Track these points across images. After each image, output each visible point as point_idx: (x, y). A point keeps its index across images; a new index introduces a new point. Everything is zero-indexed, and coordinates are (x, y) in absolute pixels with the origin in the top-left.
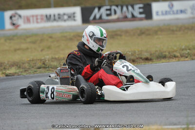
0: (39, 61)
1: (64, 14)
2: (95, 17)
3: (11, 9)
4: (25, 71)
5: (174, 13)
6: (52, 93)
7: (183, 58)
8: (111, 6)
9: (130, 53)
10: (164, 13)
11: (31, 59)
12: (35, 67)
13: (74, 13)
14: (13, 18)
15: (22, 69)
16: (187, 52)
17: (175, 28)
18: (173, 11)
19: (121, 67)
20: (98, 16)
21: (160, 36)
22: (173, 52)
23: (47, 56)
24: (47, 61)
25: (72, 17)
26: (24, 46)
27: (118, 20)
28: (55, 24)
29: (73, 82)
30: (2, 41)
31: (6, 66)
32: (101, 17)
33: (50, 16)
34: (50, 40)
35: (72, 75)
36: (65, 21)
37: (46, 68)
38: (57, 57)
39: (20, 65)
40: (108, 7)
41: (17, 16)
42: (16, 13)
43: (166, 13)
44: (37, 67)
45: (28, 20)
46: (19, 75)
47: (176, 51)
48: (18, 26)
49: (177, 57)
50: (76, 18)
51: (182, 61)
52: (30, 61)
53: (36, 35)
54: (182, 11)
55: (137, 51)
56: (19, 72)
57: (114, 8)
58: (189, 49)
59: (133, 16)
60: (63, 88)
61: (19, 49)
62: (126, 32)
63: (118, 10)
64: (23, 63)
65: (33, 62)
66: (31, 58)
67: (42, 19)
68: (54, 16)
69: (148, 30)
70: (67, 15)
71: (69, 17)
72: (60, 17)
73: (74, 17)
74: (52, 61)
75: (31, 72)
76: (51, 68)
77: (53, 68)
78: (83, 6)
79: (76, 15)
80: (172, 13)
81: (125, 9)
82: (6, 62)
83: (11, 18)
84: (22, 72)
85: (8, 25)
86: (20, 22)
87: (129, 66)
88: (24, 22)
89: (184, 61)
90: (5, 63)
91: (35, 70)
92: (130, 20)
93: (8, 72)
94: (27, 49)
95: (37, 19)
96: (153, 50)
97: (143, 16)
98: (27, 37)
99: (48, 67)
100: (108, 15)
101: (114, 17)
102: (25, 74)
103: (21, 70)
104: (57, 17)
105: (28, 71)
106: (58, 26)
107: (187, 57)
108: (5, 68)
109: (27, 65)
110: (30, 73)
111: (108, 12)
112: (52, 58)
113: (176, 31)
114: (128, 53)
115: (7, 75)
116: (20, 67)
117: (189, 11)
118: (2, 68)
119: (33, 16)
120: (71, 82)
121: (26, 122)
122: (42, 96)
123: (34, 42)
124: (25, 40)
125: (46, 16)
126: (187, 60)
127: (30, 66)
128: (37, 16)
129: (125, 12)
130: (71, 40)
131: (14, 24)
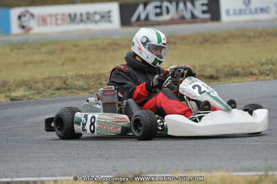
0: (58, 79)
1: (95, 13)
2: (139, 19)
3: (19, 5)
4: (38, 93)
5: (251, 13)
6: (92, 124)
7: (263, 76)
8: (162, 2)
10: (237, 12)
11: (47, 77)
12: (52, 88)
13: (109, 12)
14: (23, 19)
15: (34, 90)
16: (268, 68)
17: (252, 34)
18: (250, 10)
19: (190, 87)
20: (143, 17)
21: (231, 45)
22: (249, 67)
23: (69, 72)
24: (70, 80)
25: (106, 17)
26: (37, 58)
27: (171, 22)
28: (82, 27)
29: (121, 109)
30: (7, 50)
31: (11, 86)
32: (147, 18)
33: (75, 15)
34: (75, 49)
35: (120, 99)
36: (96, 22)
37: (68, 89)
38: (83, 73)
39: (31, 85)
40: (158, 4)
41: (28, 16)
42: (27, 12)
43: (241, 12)
44: (55, 87)
45: (43, 21)
46: (29, 99)
47: (253, 66)
48: (30, 29)
49: (255, 74)
50: (112, 19)
51: (262, 80)
52: (45, 79)
53: (55, 42)
54: (262, 10)
55: (197, 66)
56: (30, 94)
57: (165, 4)
58: (272, 64)
59: (193, 16)
60: (108, 117)
61: (30, 63)
62: (183, 38)
63: (172, 7)
64: (36, 83)
65: (50, 81)
66: (47, 74)
67: (63, 20)
68: (81, 15)
69: (213, 36)
70: (99, 14)
71: (103, 17)
72: (89, 18)
73: (109, 17)
74: (77, 80)
75: (47, 94)
76: (75, 89)
77: (77, 89)
78: (122, 1)
79: (112, 14)
80: (248, 12)
81: (181, 5)
82: (12, 81)
83: (20, 17)
84: (33, 95)
85: (15, 29)
86: (33, 24)
87: (202, 86)
88: (39, 24)
89: (265, 80)
90: (9, 82)
91: (53, 92)
92: (189, 22)
93: (14, 94)
94: (42, 62)
95: (57, 20)
96: (221, 64)
97: (207, 16)
98: (42, 45)
99: (71, 88)
100: (157, 15)
101: (165, 17)
102: (38, 98)
103: (32, 92)
104: (84, 17)
105: (42, 93)
106: (87, 30)
107: (268, 75)
108: (9, 89)
109: (40, 85)
110: (45, 96)
111: (158, 11)
112: (77, 75)
113: (254, 37)
115: (12, 99)
116: (30, 88)
117: (273, 9)
118: (5, 89)
119: (51, 16)
120: (118, 109)
121: (38, 165)
122: (78, 128)
123: (52, 53)
124: (39, 49)
125: (70, 16)
126: (269, 80)
127: (45, 87)
128: (56, 15)
129: (182, 11)
130: (104, 49)
131: (23, 27)
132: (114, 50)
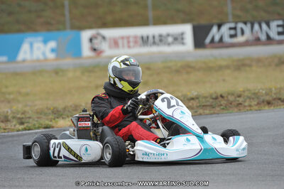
1: (168, 35)
2: (212, 41)
3: (90, 28)
8: (236, 23)
9: (264, 92)
13: (182, 34)
14: (94, 41)
20: (217, 38)
25: (179, 39)
27: (246, 44)
28: (154, 49)
30: (78, 73)
32: (221, 40)
33: (148, 37)
34: (148, 72)
36: (169, 44)
40: (232, 25)
41: (100, 38)
42: (98, 34)
45: (115, 43)
48: (101, 52)
50: (185, 41)
55: (273, 89)
57: (240, 25)
59: (268, 37)
62: (259, 61)
63: (247, 29)
67: (136, 42)
68: (154, 37)
70: (172, 36)
71: (175, 39)
72: (162, 40)
73: (182, 39)
78: (196, 23)
79: (185, 36)
81: (256, 27)
82: (83, 105)
83: (91, 40)
85: (86, 51)
86: (104, 46)
88: (110, 47)
90: (81, 105)
92: (264, 44)
95: (129, 42)
100: (232, 36)
101: (240, 39)
104: (157, 39)
106: (160, 53)
111: (232, 32)
114: (261, 91)
119: (123, 38)
125: (142, 38)
128: (128, 38)
129: (257, 32)
130: (178, 71)
131: (95, 50)
132: (188, 73)
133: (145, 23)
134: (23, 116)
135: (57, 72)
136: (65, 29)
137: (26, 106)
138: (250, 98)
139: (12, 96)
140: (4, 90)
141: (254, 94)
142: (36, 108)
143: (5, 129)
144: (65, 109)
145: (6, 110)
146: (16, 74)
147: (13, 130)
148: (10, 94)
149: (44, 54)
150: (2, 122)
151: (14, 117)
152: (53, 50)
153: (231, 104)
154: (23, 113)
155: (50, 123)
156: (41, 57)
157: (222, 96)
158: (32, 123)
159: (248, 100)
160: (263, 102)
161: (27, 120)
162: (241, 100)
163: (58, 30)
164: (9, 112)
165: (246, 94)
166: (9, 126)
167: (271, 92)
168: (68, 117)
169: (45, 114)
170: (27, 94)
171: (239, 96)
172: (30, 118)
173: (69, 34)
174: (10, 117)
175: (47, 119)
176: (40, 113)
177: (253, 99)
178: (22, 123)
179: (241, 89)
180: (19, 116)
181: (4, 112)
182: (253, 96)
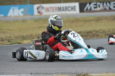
1: (69, 7)
2: (87, 9)
3: (37, 3)
8: (97, 2)
9: (107, 30)
13: (75, 6)
14: (39, 9)
20: (89, 8)
25: (73, 8)
27: (101, 11)
28: (63, 12)
30: (32, 22)
32: (91, 9)
33: (61, 8)
36: (69, 11)
40: (95, 3)
41: (41, 8)
42: (41, 6)
45: (48, 10)
48: (42, 13)
50: (76, 9)
57: (98, 3)
59: (110, 8)
61: (42, 27)
62: (106, 18)
63: (101, 5)
67: (56, 9)
68: (63, 8)
70: (71, 7)
71: (72, 8)
72: (66, 9)
73: (75, 8)
78: (80, 2)
81: (105, 4)
82: (34, 34)
83: (38, 8)
85: (36, 13)
86: (43, 11)
88: (46, 11)
90: (33, 35)
92: (108, 11)
95: (53, 9)
100: (95, 8)
101: (98, 9)
104: (65, 8)
106: (65, 14)
108: (33, 38)
111: (95, 6)
114: (106, 30)
118: (32, 38)
119: (51, 8)
121: (45, 69)
124: (45, 21)
125: (59, 8)
128: (53, 8)
129: (105, 6)
130: (73, 22)
131: (39, 12)
132: (77, 22)
133: (60, 2)
134: (9, 39)
135: (24, 21)
136: (27, 4)
137: (11, 35)
138: (102, 33)
139: (5, 31)
140: (2, 28)
141: (104, 31)
142: (15, 35)
143: (2, 44)
144: (26, 36)
145: (3, 36)
146: (7, 22)
147: (5, 44)
148: (4, 29)
149: (19, 14)
150: (1, 41)
151: (6, 39)
152: (22, 12)
153: (94, 35)
154: (9, 38)
155: (21, 42)
156: (17, 15)
157: (90, 32)
158: (13, 41)
159: (101, 34)
160: (107, 34)
161: (11, 40)
162: (98, 33)
163: (25, 4)
164: (4, 37)
165: (100, 31)
166: (4, 42)
167: (110, 30)
168: (28, 39)
169: (19, 38)
170: (11, 30)
171: (97, 32)
172: (12, 39)
173: (29, 6)
174: (4, 39)
175: (20, 40)
176: (17, 37)
177: (103, 33)
178: (9, 42)
179: (98, 29)
180: (8, 39)
181: (2, 37)
182: (103, 32)
